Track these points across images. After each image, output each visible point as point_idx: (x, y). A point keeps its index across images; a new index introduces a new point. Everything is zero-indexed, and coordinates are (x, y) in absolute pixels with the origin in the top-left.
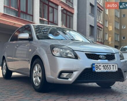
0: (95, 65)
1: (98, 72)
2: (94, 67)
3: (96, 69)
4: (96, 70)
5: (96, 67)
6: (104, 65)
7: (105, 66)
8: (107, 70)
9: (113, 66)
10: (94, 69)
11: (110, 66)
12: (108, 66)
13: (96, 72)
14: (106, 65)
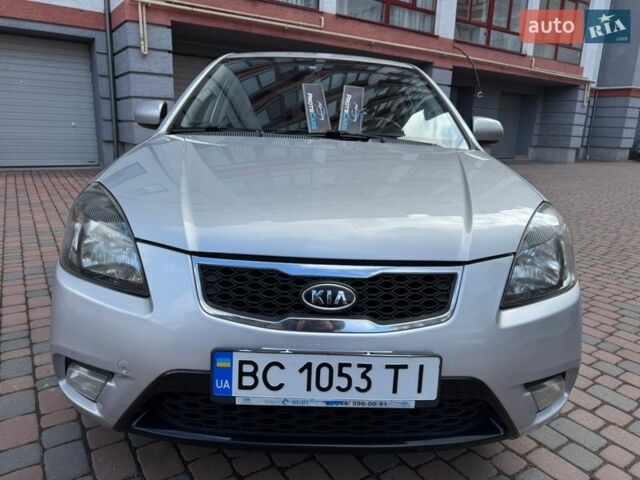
0: (237, 357)
1: (254, 402)
2: (229, 370)
3: (241, 387)
4: (236, 392)
5: (242, 374)
6: (316, 361)
7: (325, 371)
8: (334, 396)
9: (396, 368)
10: (220, 385)
11: (369, 367)
12: (345, 370)
13: (238, 402)
14: (334, 361)
